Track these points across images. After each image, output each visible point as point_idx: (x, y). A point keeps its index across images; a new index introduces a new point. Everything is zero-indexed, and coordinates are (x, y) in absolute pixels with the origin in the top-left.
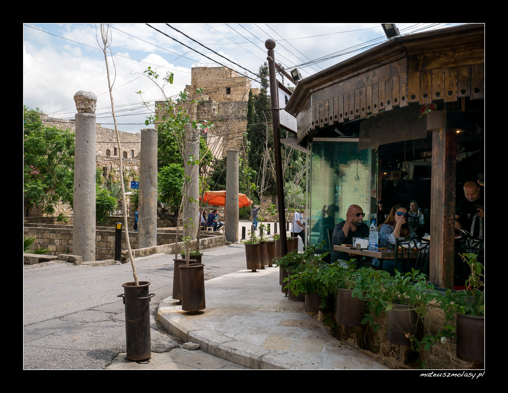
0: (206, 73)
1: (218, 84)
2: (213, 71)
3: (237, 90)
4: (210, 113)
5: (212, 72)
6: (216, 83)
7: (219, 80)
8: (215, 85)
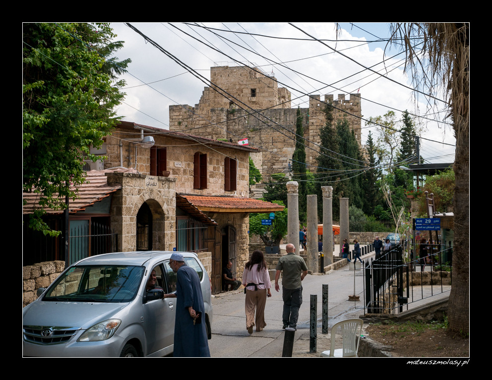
0: (228, 73)
1: (242, 85)
2: (235, 70)
3: (264, 92)
4: (241, 123)
5: (235, 72)
6: (240, 84)
7: (242, 81)
8: (237, 87)
